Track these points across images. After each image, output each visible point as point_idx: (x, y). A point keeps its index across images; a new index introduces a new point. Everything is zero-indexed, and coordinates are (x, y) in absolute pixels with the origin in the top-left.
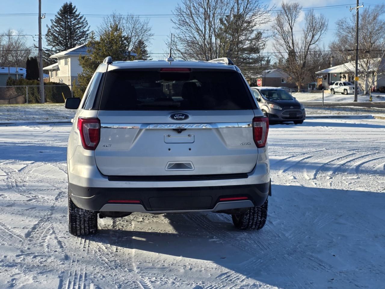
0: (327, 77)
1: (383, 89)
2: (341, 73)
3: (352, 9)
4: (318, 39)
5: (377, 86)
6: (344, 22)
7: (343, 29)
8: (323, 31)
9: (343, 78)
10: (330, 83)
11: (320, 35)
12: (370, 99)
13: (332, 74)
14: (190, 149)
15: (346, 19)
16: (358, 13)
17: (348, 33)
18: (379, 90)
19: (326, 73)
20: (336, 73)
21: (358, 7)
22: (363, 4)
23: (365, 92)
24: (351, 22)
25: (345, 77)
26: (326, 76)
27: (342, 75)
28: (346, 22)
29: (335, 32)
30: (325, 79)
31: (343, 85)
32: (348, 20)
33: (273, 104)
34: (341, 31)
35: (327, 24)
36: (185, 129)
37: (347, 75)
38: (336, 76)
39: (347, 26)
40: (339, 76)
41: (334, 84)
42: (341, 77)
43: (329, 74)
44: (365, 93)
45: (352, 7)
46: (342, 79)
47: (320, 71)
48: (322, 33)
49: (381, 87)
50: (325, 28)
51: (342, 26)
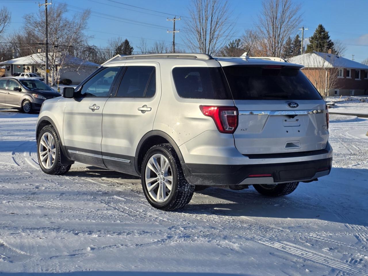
0: (11, 68)
1: (66, 82)
2: (24, 65)
3: (40, 5)
4: (2, 30)
5: (60, 78)
6: (32, 17)
7: (30, 23)
8: (6, 23)
9: (27, 69)
10: (13, 74)
11: (3, 27)
12: (58, 90)
13: (15, 65)
14: (299, 131)
15: (33, 14)
16: (46, 9)
17: (35, 27)
18: (62, 82)
19: (9, 64)
20: (19, 65)
21: (47, 4)
22: (51, 2)
23: (52, 83)
24: (38, 17)
25: (28, 69)
26: (9, 67)
27: (26, 67)
28: (33, 17)
29: (23, 26)
30: (8, 70)
31: (29, 76)
32: (35, 16)
33: (36, 94)
34: (29, 25)
35: (10, 17)
36: (296, 115)
37: (30, 67)
38: (19, 67)
39: (35, 21)
40: (23, 67)
41: (20, 76)
42: (24, 69)
43: (12, 65)
44: (52, 85)
45: (40, 4)
46: (26, 71)
47: (3, 62)
48: (5, 25)
49: (64, 79)
50: (8, 21)
51: (29, 20)
